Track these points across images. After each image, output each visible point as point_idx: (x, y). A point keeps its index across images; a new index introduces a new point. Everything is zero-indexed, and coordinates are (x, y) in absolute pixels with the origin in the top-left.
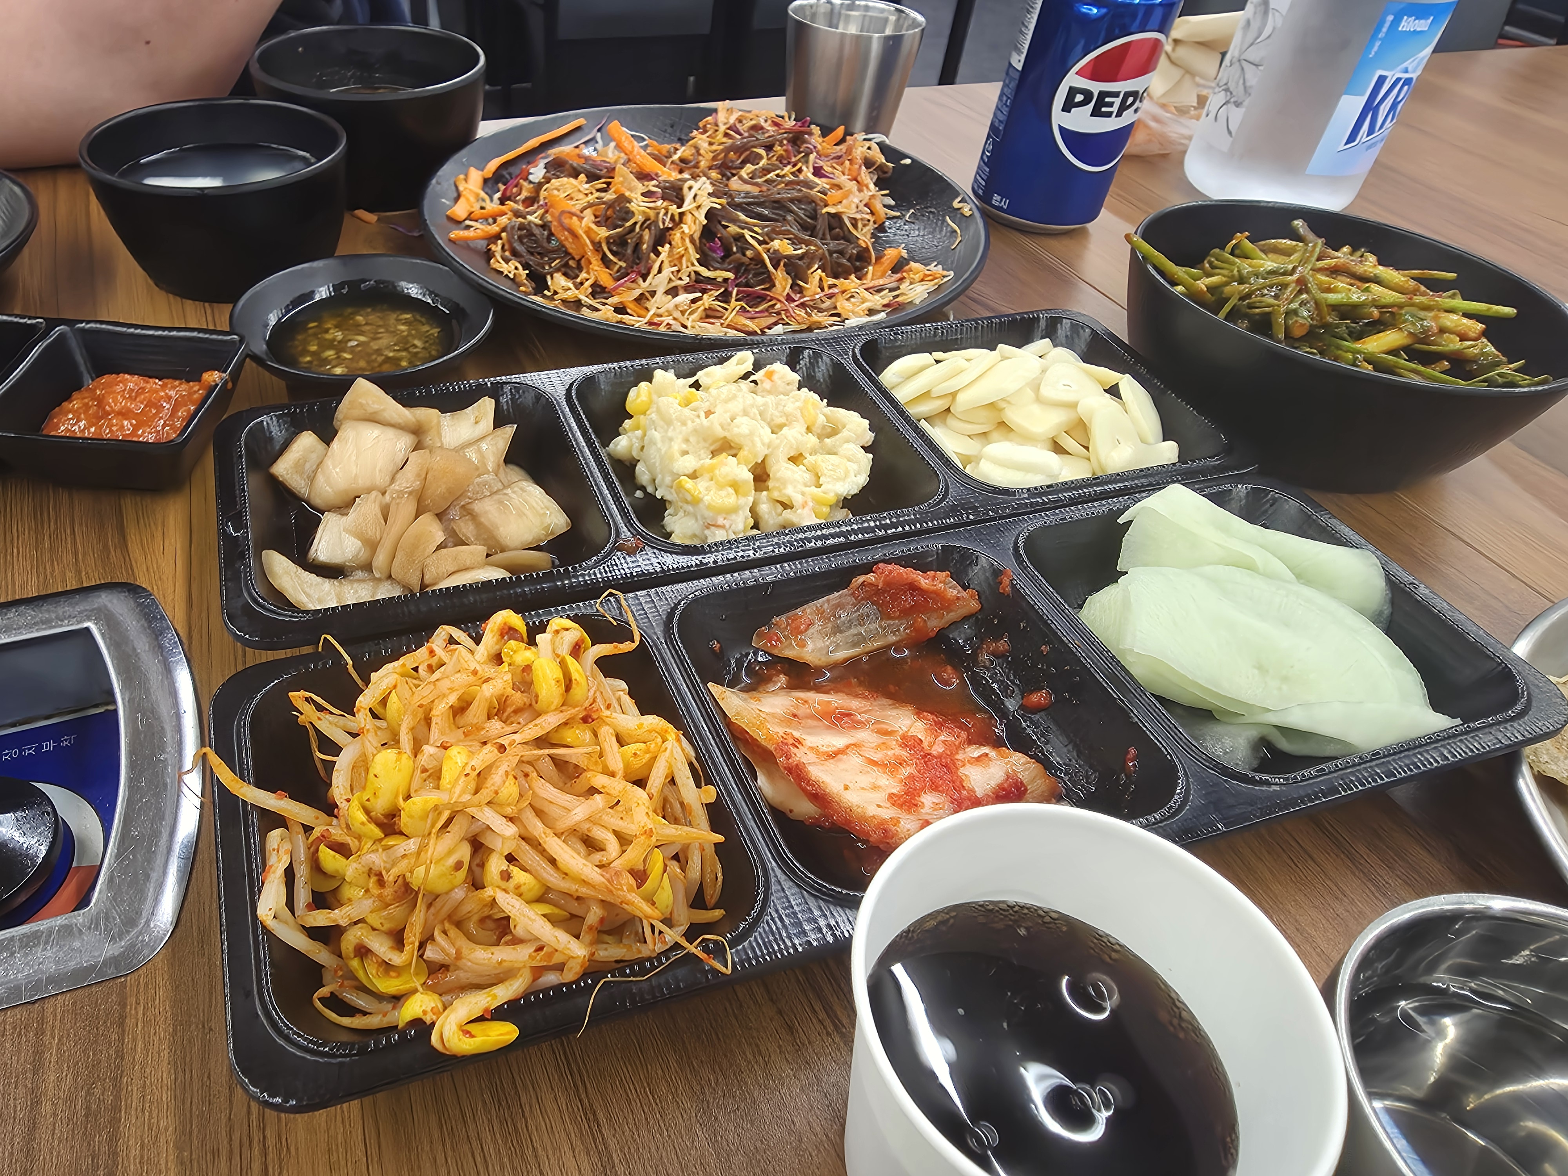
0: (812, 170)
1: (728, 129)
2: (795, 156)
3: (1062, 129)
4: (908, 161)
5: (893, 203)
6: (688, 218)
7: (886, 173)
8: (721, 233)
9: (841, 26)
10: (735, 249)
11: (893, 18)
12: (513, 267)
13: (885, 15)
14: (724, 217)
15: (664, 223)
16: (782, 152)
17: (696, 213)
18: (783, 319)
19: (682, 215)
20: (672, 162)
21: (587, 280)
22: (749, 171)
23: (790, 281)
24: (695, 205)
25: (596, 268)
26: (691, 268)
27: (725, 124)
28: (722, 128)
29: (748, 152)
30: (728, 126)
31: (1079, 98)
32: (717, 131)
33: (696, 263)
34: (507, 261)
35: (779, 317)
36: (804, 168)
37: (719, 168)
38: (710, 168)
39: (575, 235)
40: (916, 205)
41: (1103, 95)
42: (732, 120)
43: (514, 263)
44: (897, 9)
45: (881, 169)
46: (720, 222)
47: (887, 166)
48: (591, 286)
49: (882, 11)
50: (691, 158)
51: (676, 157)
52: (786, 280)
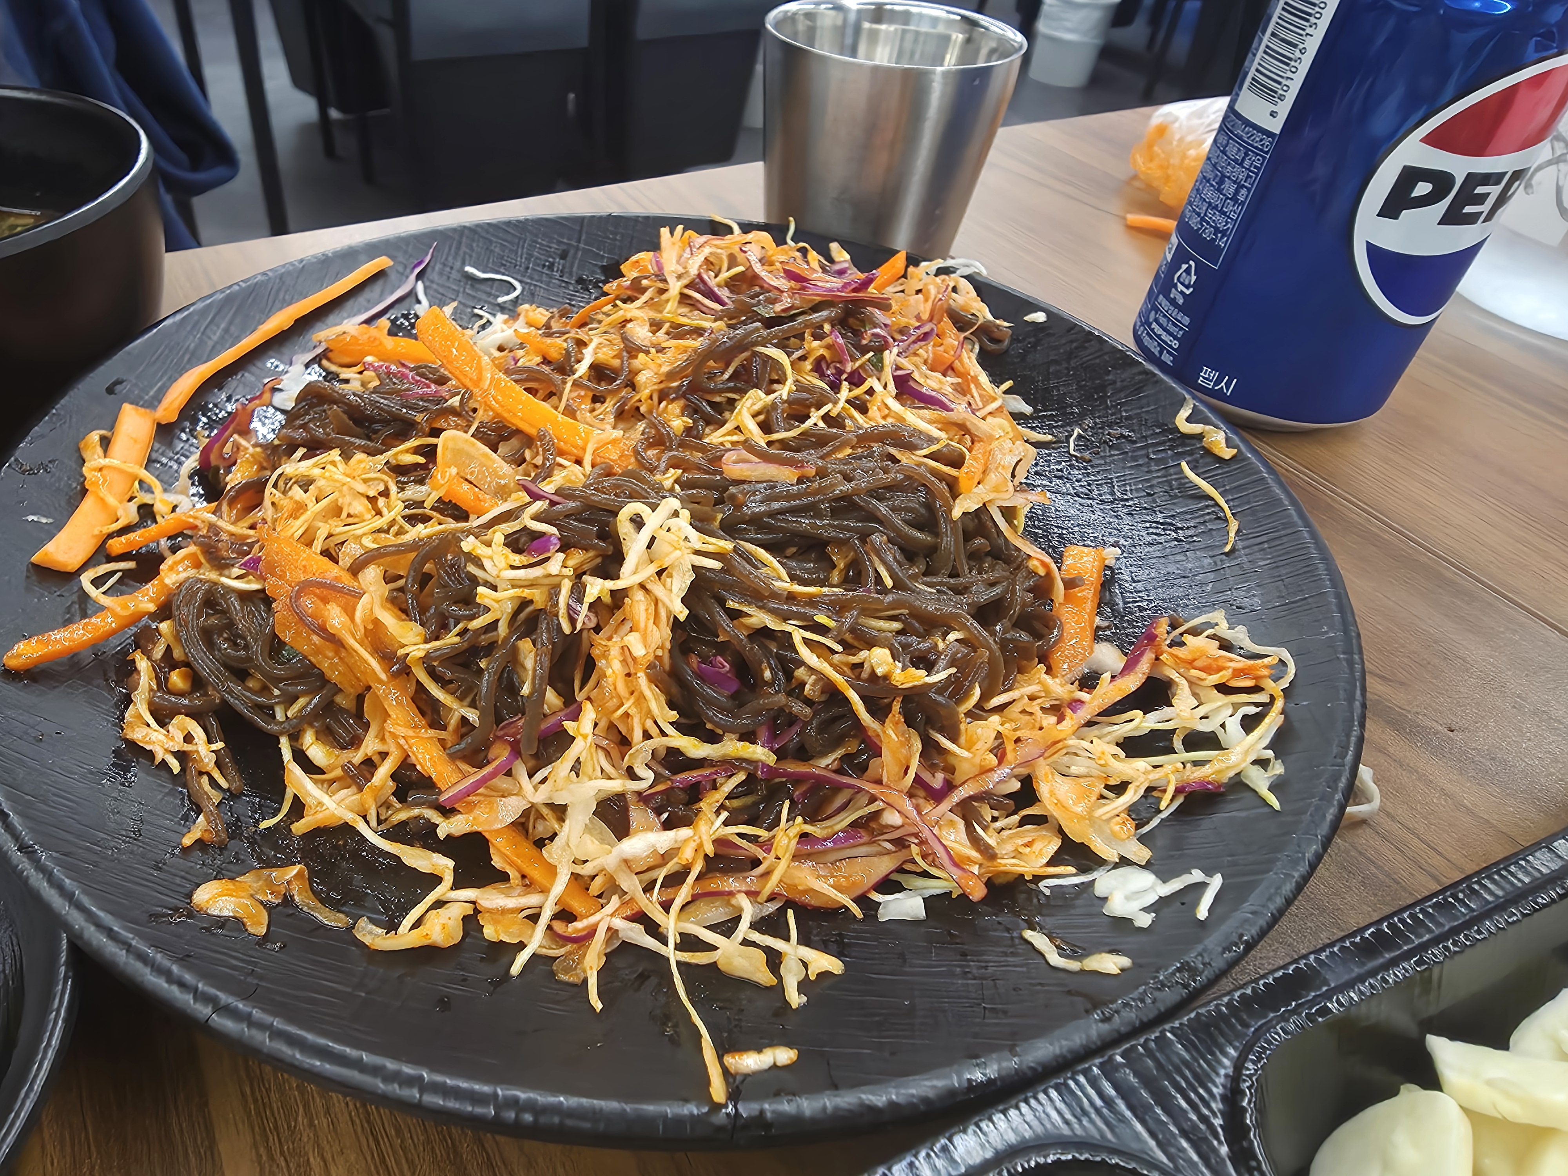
0: (891, 386)
1: (687, 286)
2: (854, 360)
3: (1373, 251)
4: (1040, 317)
5: (1028, 409)
6: (638, 606)
7: (997, 341)
8: (727, 630)
9: (862, 48)
10: (767, 674)
11: (958, 37)
12: (179, 737)
13: (941, 29)
14: (730, 587)
15: (573, 621)
16: (822, 351)
17: (657, 589)
18: (913, 862)
19: (619, 597)
20: (576, 384)
21: (384, 755)
22: (757, 407)
23: (918, 745)
24: (653, 569)
25: (401, 731)
26: (658, 742)
27: (679, 277)
28: (675, 287)
29: (746, 354)
30: (685, 281)
31: (1423, 189)
32: (662, 291)
33: (670, 730)
34: (162, 717)
35: (902, 855)
36: (878, 387)
37: (684, 396)
38: (663, 396)
39: (335, 641)
40: (1082, 416)
41: (1473, 180)
42: (694, 266)
43: (183, 724)
44: (963, 17)
45: (985, 332)
46: (722, 602)
47: (998, 327)
48: (394, 777)
49: (935, 20)
50: (616, 363)
51: (582, 369)
52: (908, 743)
